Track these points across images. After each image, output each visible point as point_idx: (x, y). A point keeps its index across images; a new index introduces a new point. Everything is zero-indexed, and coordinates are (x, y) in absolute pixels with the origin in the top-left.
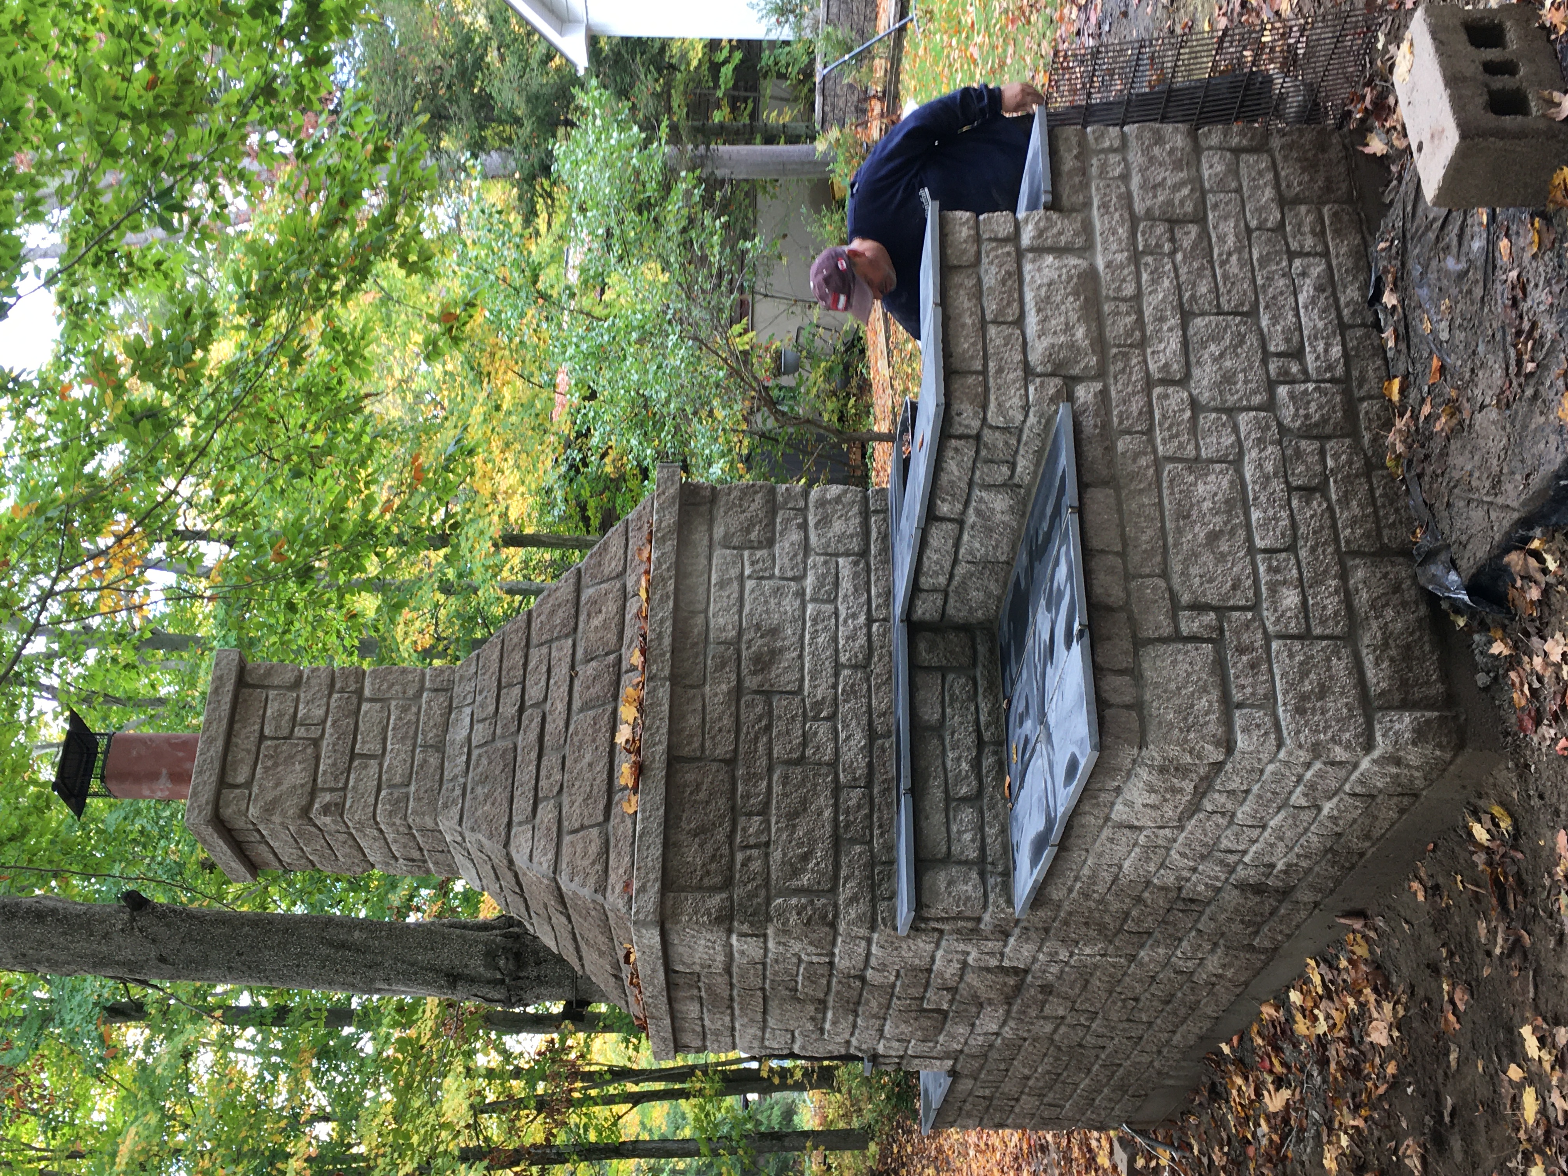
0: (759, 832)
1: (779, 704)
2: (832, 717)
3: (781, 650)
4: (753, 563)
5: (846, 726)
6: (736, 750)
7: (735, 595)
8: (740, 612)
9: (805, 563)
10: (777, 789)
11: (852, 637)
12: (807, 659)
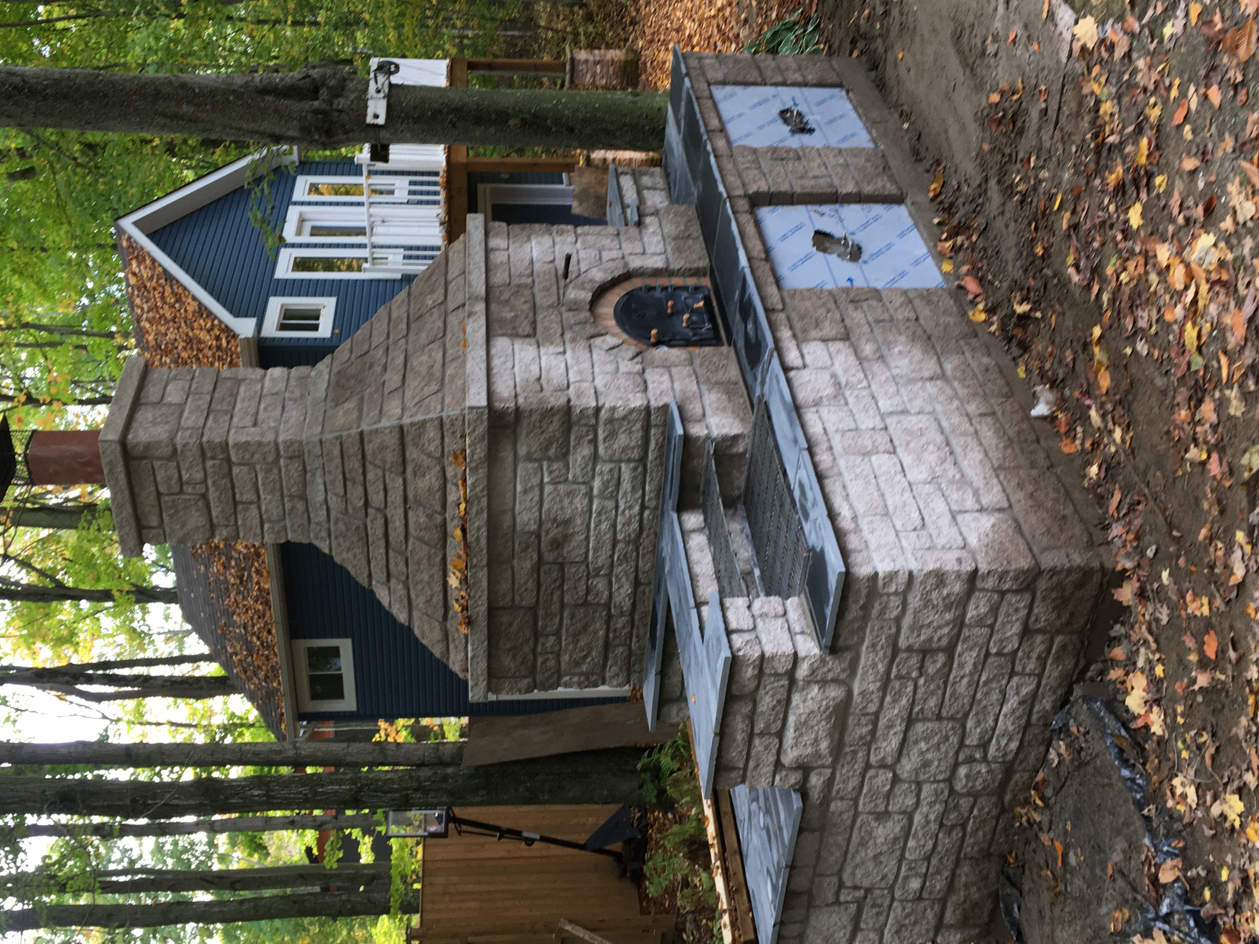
0: (553, 646)
1: (570, 571)
2: (609, 576)
3: (572, 535)
4: (551, 473)
5: (618, 580)
6: (537, 601)
7: (536, 499)
8: (540, 509)
9: (594, 469)
10: (566, 621)
11: (628, 523)
12: (592, 539)
